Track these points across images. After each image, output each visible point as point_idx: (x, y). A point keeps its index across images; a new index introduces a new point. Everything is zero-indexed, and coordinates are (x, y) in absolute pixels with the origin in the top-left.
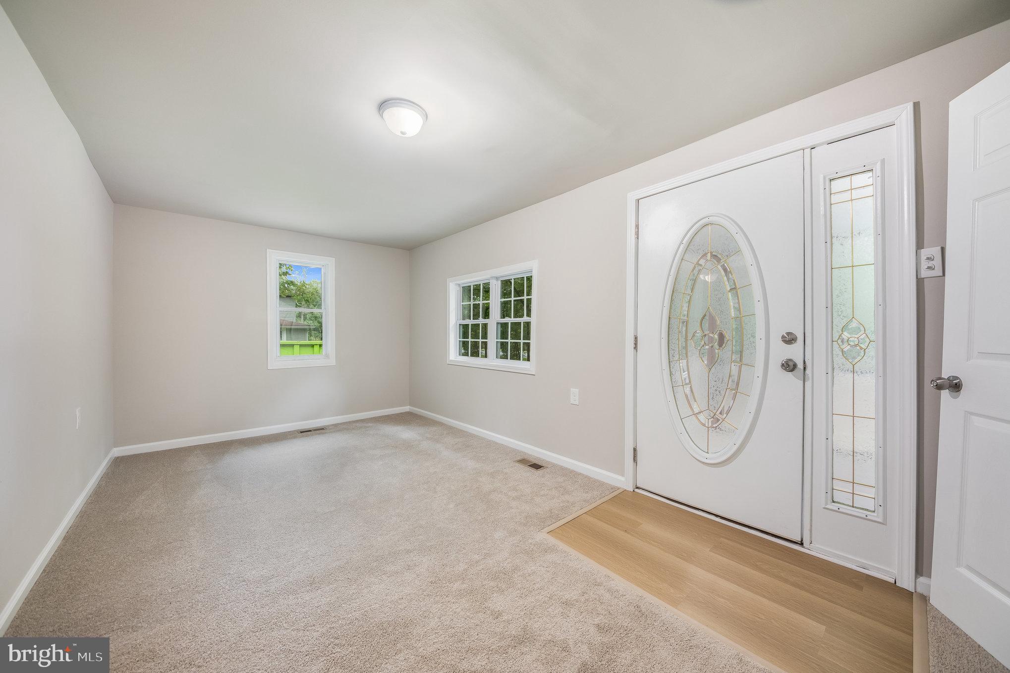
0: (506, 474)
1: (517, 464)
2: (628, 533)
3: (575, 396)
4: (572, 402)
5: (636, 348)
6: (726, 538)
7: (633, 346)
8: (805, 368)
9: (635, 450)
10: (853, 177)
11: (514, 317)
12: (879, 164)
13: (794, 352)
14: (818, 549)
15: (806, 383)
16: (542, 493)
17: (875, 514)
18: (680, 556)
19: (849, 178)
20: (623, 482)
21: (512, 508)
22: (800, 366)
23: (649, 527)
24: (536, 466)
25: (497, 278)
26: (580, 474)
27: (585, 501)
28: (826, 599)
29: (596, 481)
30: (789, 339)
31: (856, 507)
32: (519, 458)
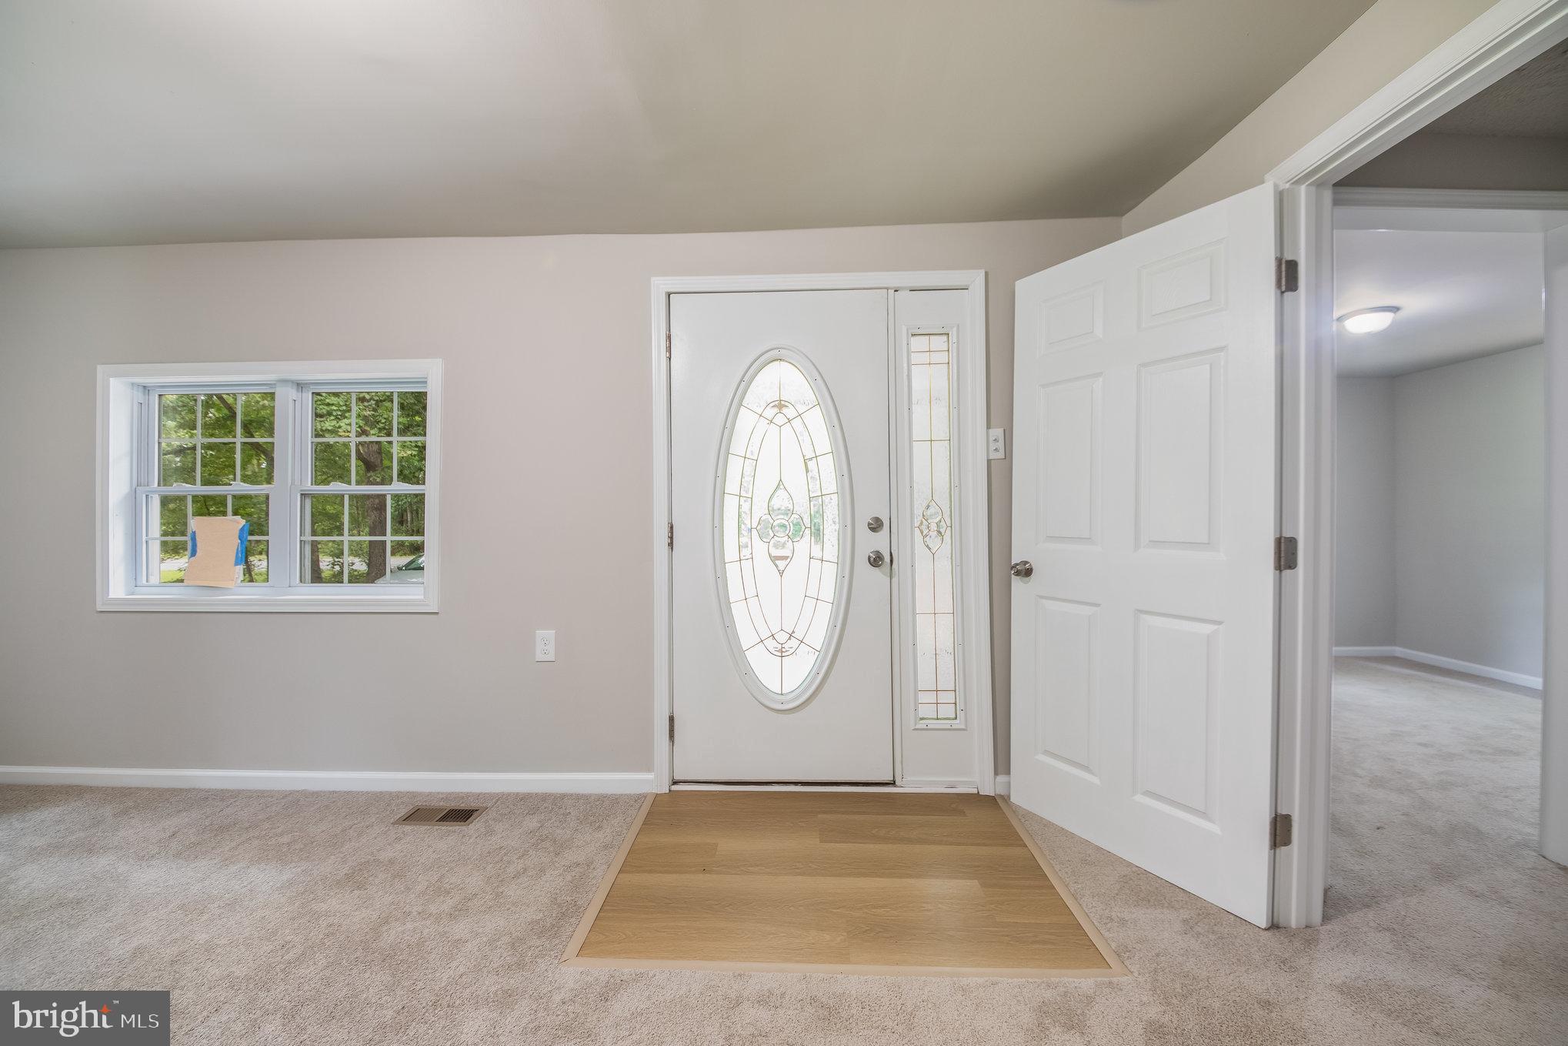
0: (391, 862)
1: (408, 828)
2: (710, 872)
3: (545, 643)
4: (540, 657)
5: (671, 544)
6: (825, 812)
7: (667, 541)
8: (891, 561)
9: (672, 719)
10: (932, 337)
11: (358, 483)
12: (955, 329)
13: (879, 542)
14: (910, 784)
15: (893, 579)
16: (511, 870)
17: (957, 721)
18: (797, 871)
19: (927, 337)
20: (650, 782)
21: (458, 943)
22: (887, 559)
23: (731, 844)
24: (460, 815)
25: (300, 386)
26: (563, 796)
27: (606, 847)
28: (951, 844)
29: (602, 798)
30: (876, 526)
31: (941, 719)
32: (403, 811)
